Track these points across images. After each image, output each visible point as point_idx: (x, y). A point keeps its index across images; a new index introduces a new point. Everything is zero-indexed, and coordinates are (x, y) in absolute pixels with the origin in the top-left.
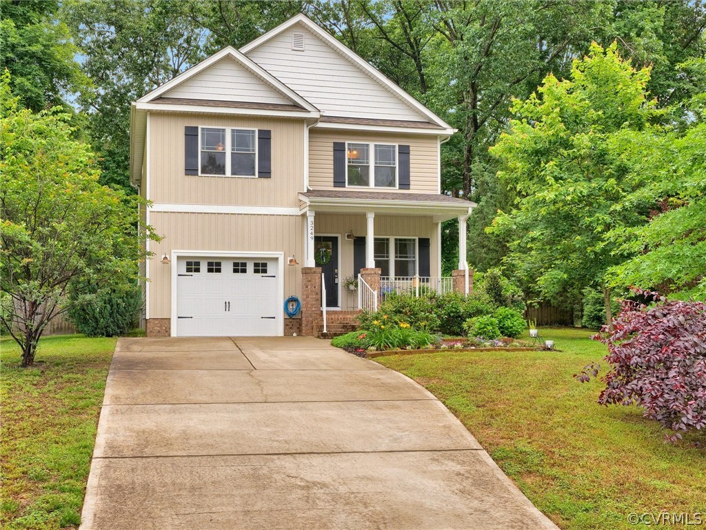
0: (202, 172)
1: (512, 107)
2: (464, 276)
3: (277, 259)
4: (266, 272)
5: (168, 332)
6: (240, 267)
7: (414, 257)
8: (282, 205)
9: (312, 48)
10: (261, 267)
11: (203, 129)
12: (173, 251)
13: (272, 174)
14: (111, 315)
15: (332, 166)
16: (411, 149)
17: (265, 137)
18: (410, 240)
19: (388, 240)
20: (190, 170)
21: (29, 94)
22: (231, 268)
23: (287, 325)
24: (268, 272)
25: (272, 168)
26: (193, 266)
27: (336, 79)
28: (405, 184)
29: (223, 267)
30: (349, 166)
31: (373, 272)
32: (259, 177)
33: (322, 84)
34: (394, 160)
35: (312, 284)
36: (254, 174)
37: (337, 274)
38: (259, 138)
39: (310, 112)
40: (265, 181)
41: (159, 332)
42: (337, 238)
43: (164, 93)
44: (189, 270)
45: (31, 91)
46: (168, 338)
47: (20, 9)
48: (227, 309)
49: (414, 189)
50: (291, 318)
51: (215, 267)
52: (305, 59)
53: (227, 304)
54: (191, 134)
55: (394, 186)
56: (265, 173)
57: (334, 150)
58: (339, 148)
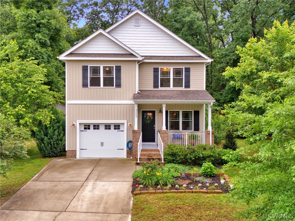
0: (90, 86)
1: (237, 51)
2: (209, 134)
3: (124, 124)
4: (119, 129)
5: (75, 156)
6: (108, 127)
7: (192, 120)
8: (126, 100)
9: (144, 24)
10: (117, 127)
11: (90, 67)
12: (77, 121)
13: (122, 86)
14: (51, 149)
15: (153, 79)
16: (191, 69)
17: (118, 69)
18: (190, 111)
19: (179, 112)
20: (85, 85)
21: (41, 40)
22: (104, 127)
23: (128, 153)
24: (120, 129)
25: (122, 83)
26: (87, 127)
27: (155, 38)
28: (188, 85)
29: (100, 127)
30: (160, 78)
31: (164, 132)
32: (116, 87)
33: (148, 41)
34: (182, 75)
35: (135, 138)
36: (113, 86)
37: (155, 127)
38: (115, 70)
39: (138, 57)
40: (118, 89)
41: (71, 156)
42: (155, 111)
43: (73, 51)
44: (85, 128)
45: (42, 39)
46: (75, 159)
47: (39, 4)
48: (102, 146)
49: (192, 88)
50: (130, 150)
51: (96, 127)
52: (141, 30)
53: (102, 143)
54: (85, 69)
55: (182, 86)
56: (119, 85)
57: (154, 71)
58: (156, 70)
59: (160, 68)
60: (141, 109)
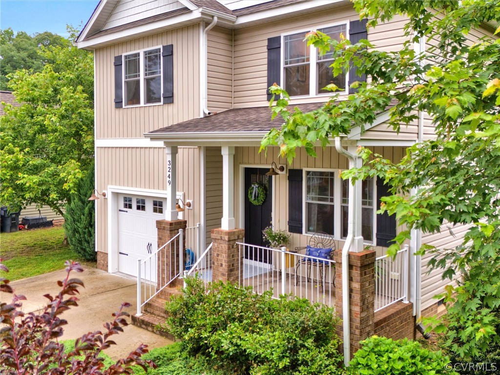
0: (126, 104)
2: (341, 263)
6: (158, 207)
11: (126, 57)
12: (109, 187)
13: (175, 99)
15: (267, 72)
17: (168, 54)
19: (332, 174)
22: (152, 206)
25: (175, 91)
26: (128, 203)
29: (146, 205)
30: (285, 68)
31: (219, 236)
32: (163, 104)
36: (160, 101)
37: (272, 218)
38: (163, 56)
39: (192, 11)
40: (169, 108)
41: (103, 265)
44: (125, 206)
46: (107, 273)
48: (150, 251)
51: (141, 204)
53: (150, 245)
54: (118, 64)
56: (169, 97)
57: (268, 49)
58: (273, 46)
59: (283, 35)
60: (240, 163)
